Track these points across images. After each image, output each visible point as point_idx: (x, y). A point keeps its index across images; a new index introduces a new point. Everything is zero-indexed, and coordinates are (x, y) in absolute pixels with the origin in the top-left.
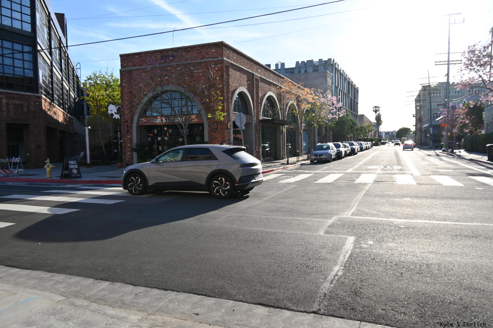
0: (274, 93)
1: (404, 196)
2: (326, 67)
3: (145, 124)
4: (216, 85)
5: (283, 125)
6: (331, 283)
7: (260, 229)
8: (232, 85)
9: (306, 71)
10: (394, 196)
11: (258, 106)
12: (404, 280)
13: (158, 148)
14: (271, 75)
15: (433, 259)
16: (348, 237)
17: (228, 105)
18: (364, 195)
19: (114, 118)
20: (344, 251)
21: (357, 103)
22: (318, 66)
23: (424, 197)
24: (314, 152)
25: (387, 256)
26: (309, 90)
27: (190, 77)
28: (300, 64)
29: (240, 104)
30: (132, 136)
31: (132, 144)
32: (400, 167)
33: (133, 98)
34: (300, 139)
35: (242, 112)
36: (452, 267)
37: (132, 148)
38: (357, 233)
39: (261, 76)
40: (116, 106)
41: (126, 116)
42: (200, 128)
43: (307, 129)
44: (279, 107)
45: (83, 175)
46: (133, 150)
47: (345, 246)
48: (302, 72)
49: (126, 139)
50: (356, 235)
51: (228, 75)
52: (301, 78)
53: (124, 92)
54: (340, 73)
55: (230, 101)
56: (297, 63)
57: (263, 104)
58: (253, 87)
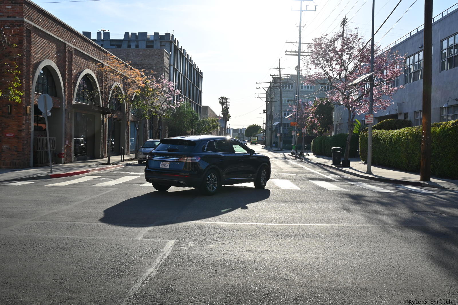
0: (93, 71)
2: (163, 43)
5: (104, 113)
6: (143, 283)
7: (66, 236)
8: (35, 56)
9: (137, 46)
11: (71, 86)
12: (217, 276)
14: (90, 47)
16: (169, 240)
17: (28, 83)
21: (201, 92)
22: (152, 41)
24: (143, 150)
25: (206, 256)
26: (139, 71)
28: (130, 36)
29: (45, 81)
34: (126, 133)
35: (48, 93)
38: (179, 236)
39: (75, 47)
43: (136, 120)
44: (99, 90)
47: (164, 250)
48: (132, 47)
50: (178, 238)
51: (29, 42)
52: (131, 54)
54: (181, 53)
55: (31, 77)
56: (127, 34)
57: (78, 85)
58: (65, 61)
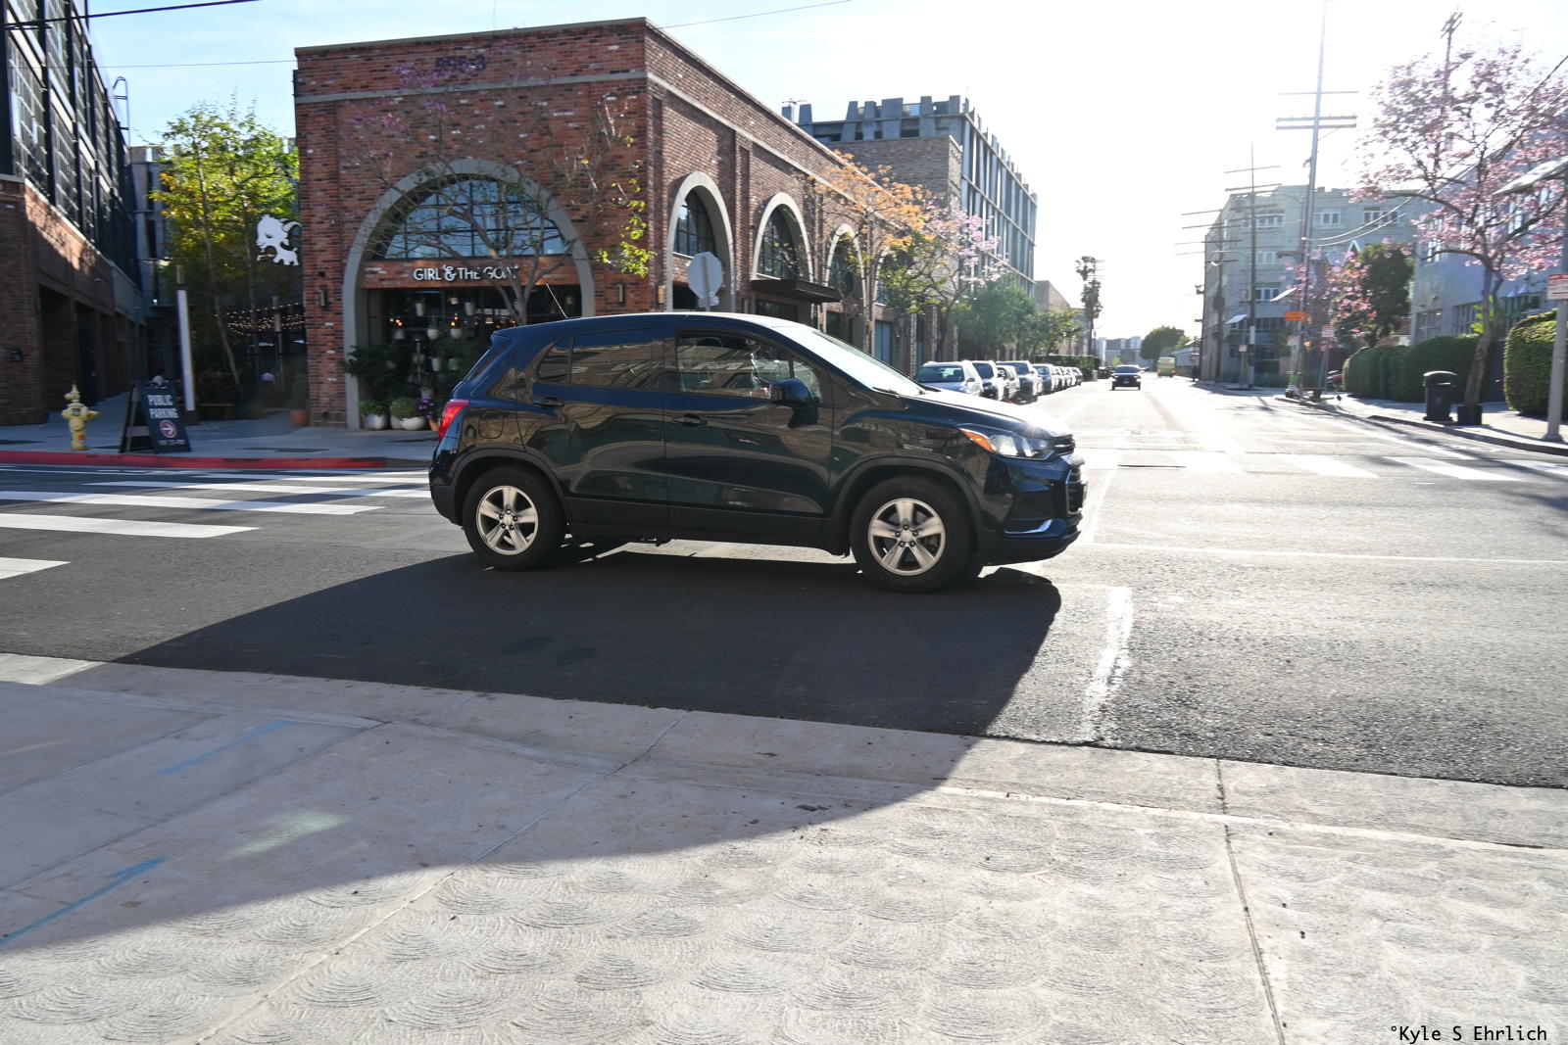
0: (793, 196)
1: (1220, 501)
2: (943, 123)
3: (386, 284)
4: (620, 161)
5: (819, 301)
6: (1110, 682)
8: (673, 165)
9: (878, 135)
10: (1192, 500)
11: (747, 237)
12: (1300, 674)
13: (428, 365)
14: (788, 138)
15: (1357, 631)
16: (1108, 587)
17: (659, 229)
18: (1106, 496)
19: (276, 260)
20: (1110, 617)
21: (1032, 245)
22: (916, 120)
23: (1278, 501)
25: (1236, 627)
27: (536, 134)
28: (861, 111)
30: (340, 322)
31: (340, 349)
32: (1180, 434)
33: (342, 197)
36: (1416, 648)
37: (342, 363)
38: (1130, 579)
39: (755, 140)
40: (285, 223)
41: (323, 257)
42: (569, 301)
43: (891, 319)
44: (807, 244)
45: (193, 444)
46: (345, 367)
47: (1111, 607)
48: (865, 138)
49: (321, 331)
51: (659, 131)
52: (867, 155)
53: (311, 177)
54: (986, 146)
55: (665, 215)
56: (853, 105)
57: (762, 232)
58: (733, 176)
